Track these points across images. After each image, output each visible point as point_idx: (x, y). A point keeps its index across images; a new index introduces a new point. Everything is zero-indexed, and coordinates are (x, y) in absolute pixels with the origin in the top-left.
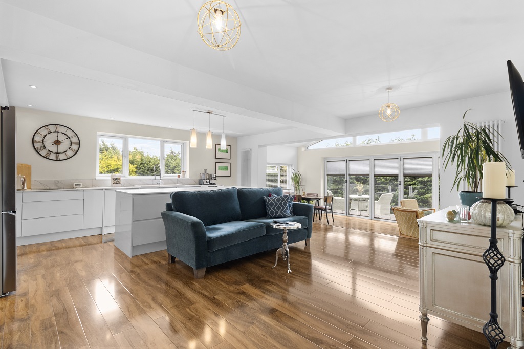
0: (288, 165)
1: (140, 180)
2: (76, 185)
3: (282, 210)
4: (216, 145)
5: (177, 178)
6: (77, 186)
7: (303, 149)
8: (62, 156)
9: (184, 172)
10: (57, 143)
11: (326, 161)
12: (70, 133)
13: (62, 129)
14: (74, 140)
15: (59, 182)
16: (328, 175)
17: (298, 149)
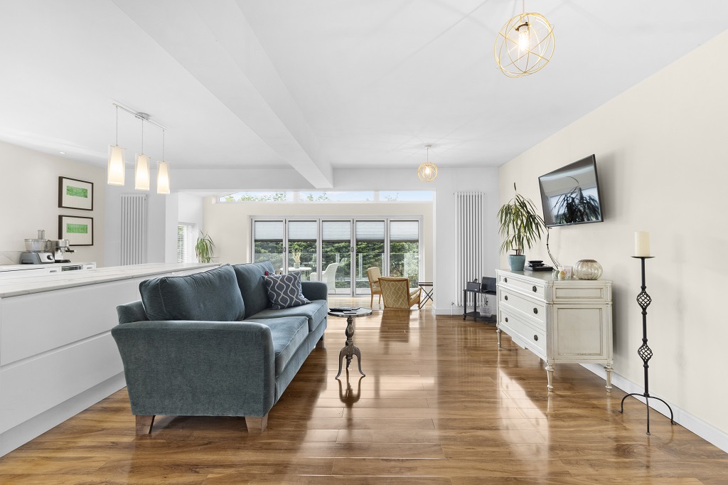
3: (297, 294)
4: (61, 179)
7: (214, 201)
11: (254, 221)
16: (256, 241)
17: (204, 199)
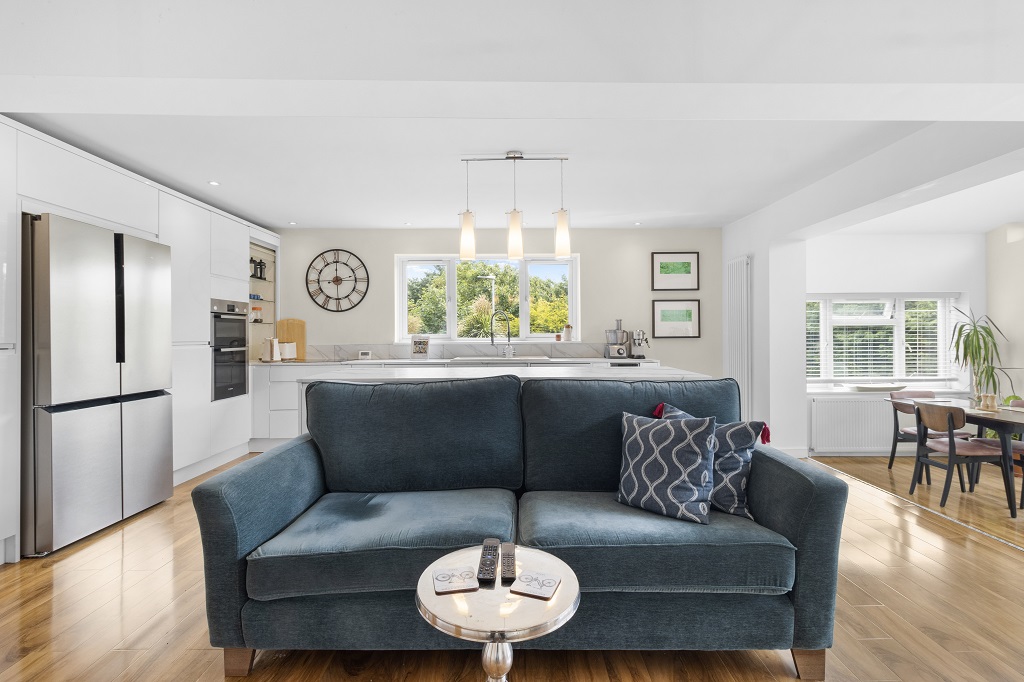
0: (945, 296)
1: (470, 346)
2: (363, 354)
3: (666, 483)
4: (653, 255)
5: (554, 340)
6: (363, 357)
8: (345, 304)
9: (568, 327)
10: (337, 281)
12: (354, 263)
13: (343, 257)
14: (361, 273)
15: (341, 349)
